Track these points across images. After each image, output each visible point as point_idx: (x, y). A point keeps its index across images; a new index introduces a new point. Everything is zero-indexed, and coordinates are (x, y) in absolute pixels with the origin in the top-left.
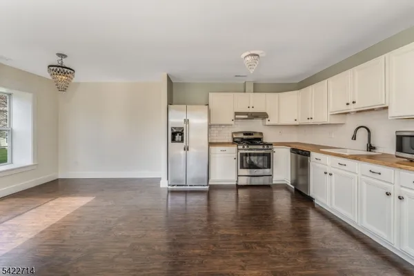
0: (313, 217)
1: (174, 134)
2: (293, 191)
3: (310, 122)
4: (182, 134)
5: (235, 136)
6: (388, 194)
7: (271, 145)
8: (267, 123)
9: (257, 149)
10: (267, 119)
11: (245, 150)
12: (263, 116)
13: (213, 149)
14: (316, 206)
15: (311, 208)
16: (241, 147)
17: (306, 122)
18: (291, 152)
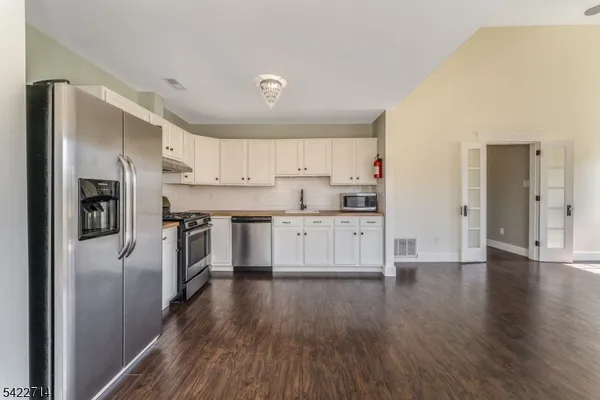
3: (247, 183)
6: (355, 234)
8: (183, 180)
10: (184, 174)
17: (239, 182)
18: (233, 221)
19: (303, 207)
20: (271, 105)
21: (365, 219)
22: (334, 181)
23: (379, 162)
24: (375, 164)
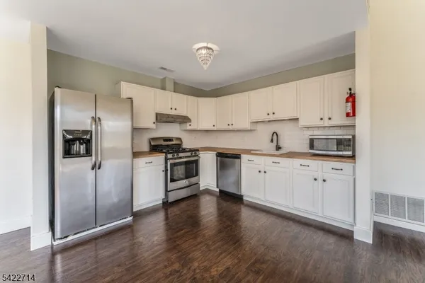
0: (245, 214)
1: (68, 144)
2: (218, 194)
3: (231, 128)
4: (88, 142)
5: (152, 144)
6: (315, 179)
7: (198, 150)
8: (189, 128)
9: (186, 157)
10: (188, 124)
11: (175, 159)
12: (184, 120)
14: (245, 202)
15: (242, 206)
16: (170, 156)
17: (226, 127)
18: (217, 156)
19: (278, 148)
20: (205, 67)
21: (329, 164)
22: (302, 123)
23: (351, 98)
24: (347, 101)
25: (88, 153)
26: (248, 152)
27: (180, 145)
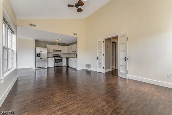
5: (53, 56)
7: (62, 57)
8: (62, 52)
9: (59, 58)
12: (60, 51)
13: (48, 58)
25: (40, 56)
26: (70, 57)
27: (60, 56)
